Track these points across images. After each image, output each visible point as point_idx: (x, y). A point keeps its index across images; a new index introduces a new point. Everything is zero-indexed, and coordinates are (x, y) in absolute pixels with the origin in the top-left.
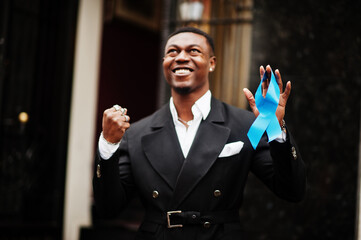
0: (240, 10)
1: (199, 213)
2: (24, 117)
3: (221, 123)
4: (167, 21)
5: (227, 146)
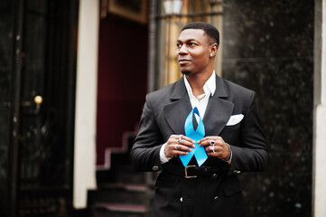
0: (213, 5)
1: (209, 167)
2: (38, 99)
3: (225, 98)
4: (153, 16)
5: (232, 117)
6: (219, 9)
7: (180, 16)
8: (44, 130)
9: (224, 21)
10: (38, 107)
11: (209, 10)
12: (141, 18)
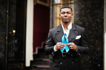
1: (70, 53)
2: (14, 31)
3: (75, 30)
4: (51, 4)
5: (77, 36)
6: (73, 2)
7: (60, 4)
8: (16, 41)
9: (74, 6)
10: (14, 34)
11: (69, 2)
12: (47, 5)
